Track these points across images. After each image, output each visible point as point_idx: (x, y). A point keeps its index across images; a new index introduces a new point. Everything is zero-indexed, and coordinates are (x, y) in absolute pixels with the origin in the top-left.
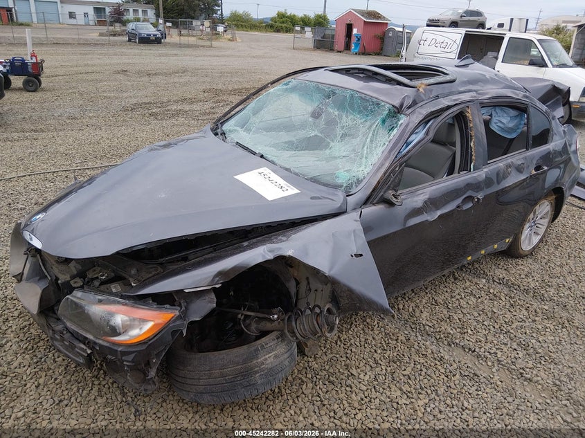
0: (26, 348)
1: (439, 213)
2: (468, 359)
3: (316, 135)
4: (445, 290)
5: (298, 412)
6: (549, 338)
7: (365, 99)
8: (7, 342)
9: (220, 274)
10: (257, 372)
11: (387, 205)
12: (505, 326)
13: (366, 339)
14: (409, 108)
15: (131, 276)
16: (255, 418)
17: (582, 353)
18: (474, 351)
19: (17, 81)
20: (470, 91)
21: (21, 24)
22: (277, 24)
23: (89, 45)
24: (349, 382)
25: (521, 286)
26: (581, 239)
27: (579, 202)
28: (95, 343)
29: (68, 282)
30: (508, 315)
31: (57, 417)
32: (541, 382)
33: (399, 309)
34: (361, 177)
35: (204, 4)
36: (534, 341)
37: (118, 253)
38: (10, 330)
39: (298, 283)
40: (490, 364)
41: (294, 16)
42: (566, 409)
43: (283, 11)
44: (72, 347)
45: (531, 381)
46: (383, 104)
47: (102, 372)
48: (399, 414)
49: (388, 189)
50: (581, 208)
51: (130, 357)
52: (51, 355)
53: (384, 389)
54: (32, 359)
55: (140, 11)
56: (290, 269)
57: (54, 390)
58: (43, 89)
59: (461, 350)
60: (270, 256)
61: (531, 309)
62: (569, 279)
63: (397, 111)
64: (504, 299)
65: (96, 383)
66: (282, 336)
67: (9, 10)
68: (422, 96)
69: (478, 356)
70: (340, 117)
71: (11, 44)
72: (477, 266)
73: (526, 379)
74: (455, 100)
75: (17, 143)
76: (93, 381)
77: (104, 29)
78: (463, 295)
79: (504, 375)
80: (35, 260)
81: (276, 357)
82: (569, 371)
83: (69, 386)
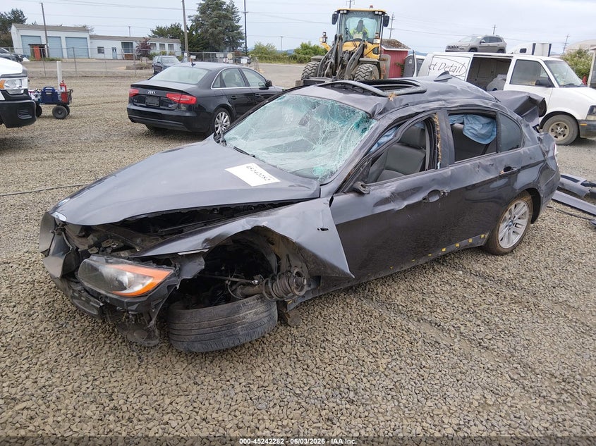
0: (50, 317)
1: (406, 203)
2: (433, 332)
3: (302, 140)
4: (423, 279)
5: (277, 365)
6: (513, 317)
7: (343, 108)
8: (35, 313)
9: (207, 240)
10: (239, 325)
11: (356, 194)
12: (473, 307)
13: (344, 315)
14: (380, 114)
15: (137, 245)
16: (240, 368)
17: (541, 330)
18: (440, 325)
19: (47, 109)
20: (439, 100)
21: (53, 60)
22: (300, 55)
23: (116, 77)
24: (323, 345)
25: (496, 277)
26: (564, 240)
27: (570, 210)
28: (106, 297)
29: (87, 250)
30: (478, 300)
31: (74, 365)
32: (496, 350)
33: (377, 293)
34: (334, 170)
35: (229, 38)
36: (497, 319)
37: (125, 220)
38: (37, 305)
39: (279, 259)
40: (453, 336)
41: (318, 47)
42: (516, 370)
43: (307, 43)
44: (88, 301)
45: (488, 349)
46: (358, 111)
47: (113, 334)
48: (363, 369)
49: (357, 180)
50: (572, 215)
51: (134, 307)
52: (71, 322)
53: (353, 351)
54: (55, 325)
55: (166, 45)
56: (271, 246)
57: (73, 347)
58: (71, 117)
59: (428, 325)
60: (249, 227)
61: (501, 295)
62: (544, 273)
63: (370, 117)
64: (476, 287)
65: (108, 342)
66: (261, 298)
67: (42, 46)
68: (393, 104)
69: (443, 330)
70: (322, 124)
71: (43, 78)
72: (457, 261)
73: (483, 348)
74: (423, 108)
75: (46, 162)
76: (105, 341)
77: (131, 63)
78: (439, 284)
79: (465, 344)
80: (60, 237)
81: (256, 313)
82: (526, 342)
83: (85, 344)
